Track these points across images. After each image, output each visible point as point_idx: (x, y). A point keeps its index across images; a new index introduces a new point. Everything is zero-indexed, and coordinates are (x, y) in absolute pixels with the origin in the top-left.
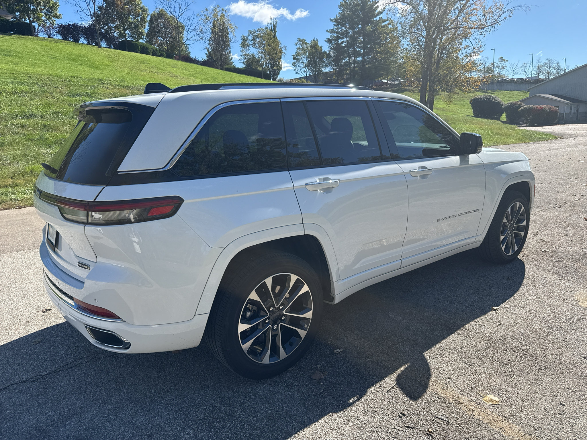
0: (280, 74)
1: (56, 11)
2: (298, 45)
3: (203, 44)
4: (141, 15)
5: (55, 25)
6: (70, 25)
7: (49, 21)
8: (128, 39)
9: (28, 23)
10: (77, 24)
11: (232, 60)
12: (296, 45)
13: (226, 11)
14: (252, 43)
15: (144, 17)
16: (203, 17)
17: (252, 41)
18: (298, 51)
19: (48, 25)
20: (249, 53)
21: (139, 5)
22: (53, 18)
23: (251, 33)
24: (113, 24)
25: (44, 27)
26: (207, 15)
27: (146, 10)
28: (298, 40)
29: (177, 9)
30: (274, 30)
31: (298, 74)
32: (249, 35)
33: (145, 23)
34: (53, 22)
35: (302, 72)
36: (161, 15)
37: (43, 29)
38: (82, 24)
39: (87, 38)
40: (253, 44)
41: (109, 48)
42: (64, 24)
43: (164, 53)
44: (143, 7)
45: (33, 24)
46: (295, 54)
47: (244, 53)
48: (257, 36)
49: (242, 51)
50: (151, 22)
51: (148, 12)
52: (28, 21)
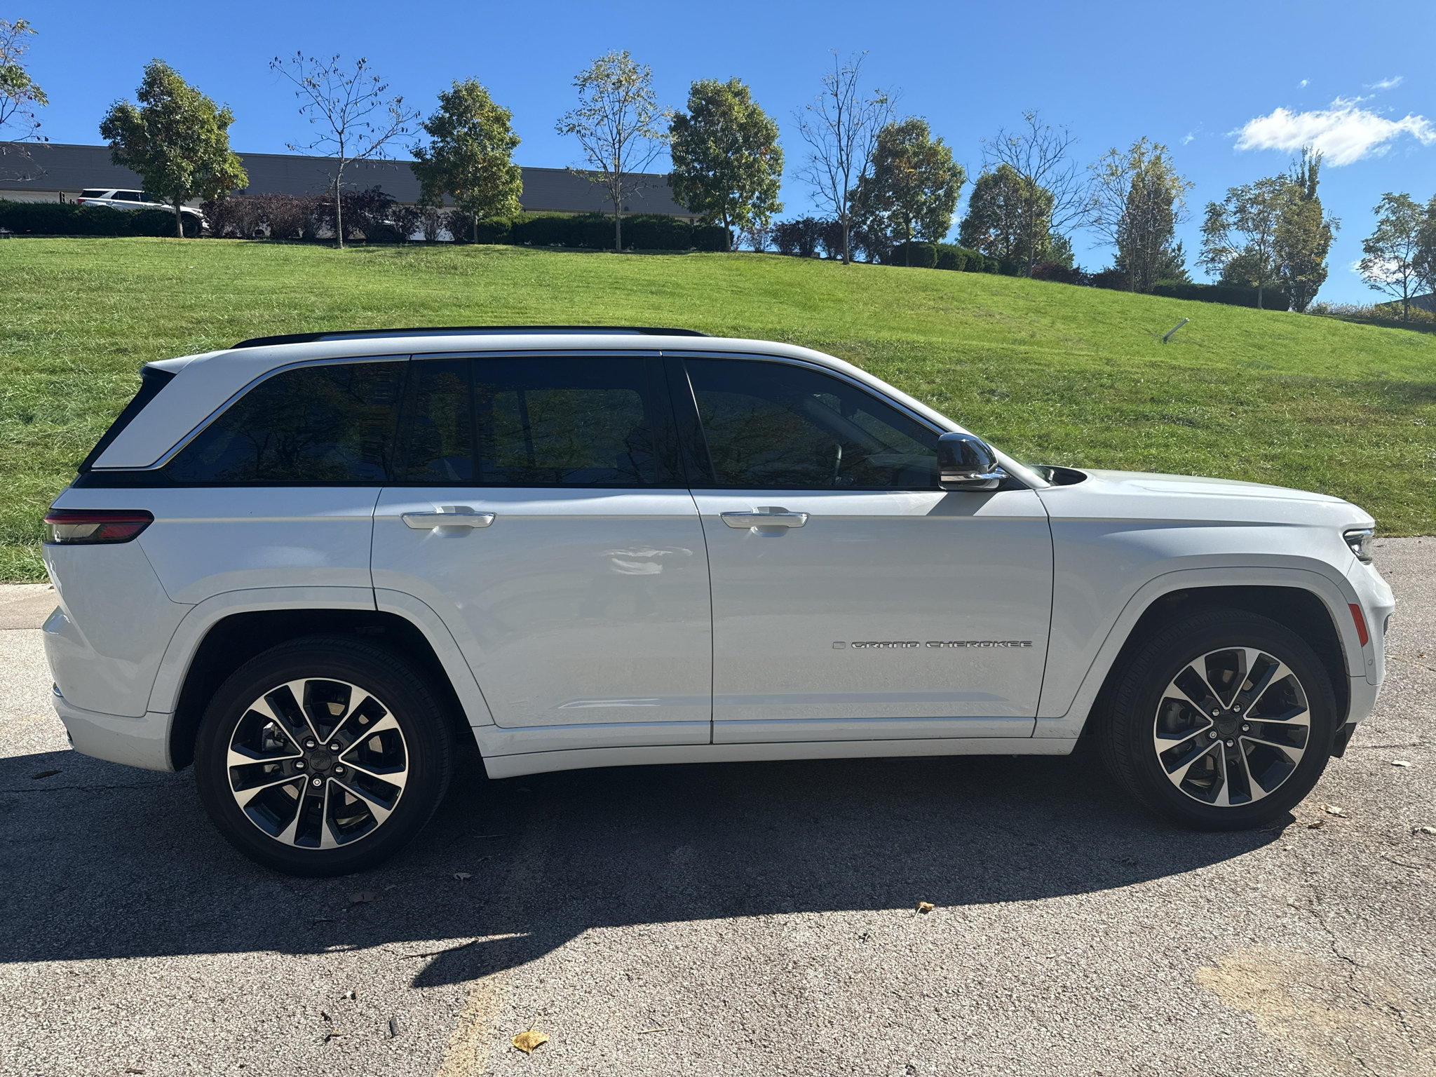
0: (1319, 292)
1: (775, 197)
2: (1382, 211)
3: (1096, 235)
4: (948, 185)
5: (771, 226)
6: (798, 222)
7: (760, 219)
8: (914, 240)
9: (722, 228)
10: (813, 219)
11: (1182, 265)
12: (1377, 212)
13: (1165, 149)
14: (1236, 220)
15: (952, 187)
16: (1103, 171)
17: (1235, 214)
18: (1382, 227)
19: (758, 227)
20: (1226, 245)
21: (943, 164)
22: (768, 213)
23: (1234, 194)
24: (885, 210)
25: (751, 232)
26: (1113, 165)
27: (960, 173)
28: (1384, 199)
29: (1035, 162)
30: (1312, 179)
31: (1379, 288)
32: (1228, 200)
33: (953, 202)
34: (766, 220)
35: (1388, 284)
36: (1001, 177)
37: (750, 236)
38: (821, 219)
39: (828, 247)
40: (1239, 221)
41: (870, 262)
42: (786, 223)
43: (996, 264)
44: (954, 166)
45: (731, 228)
46: (1371, 237)
47: (1212, 246)
48: (1254, 201)
49: (1206, 243)
50: (976, 197)
51: (962, 176)
52: (723, 225)
